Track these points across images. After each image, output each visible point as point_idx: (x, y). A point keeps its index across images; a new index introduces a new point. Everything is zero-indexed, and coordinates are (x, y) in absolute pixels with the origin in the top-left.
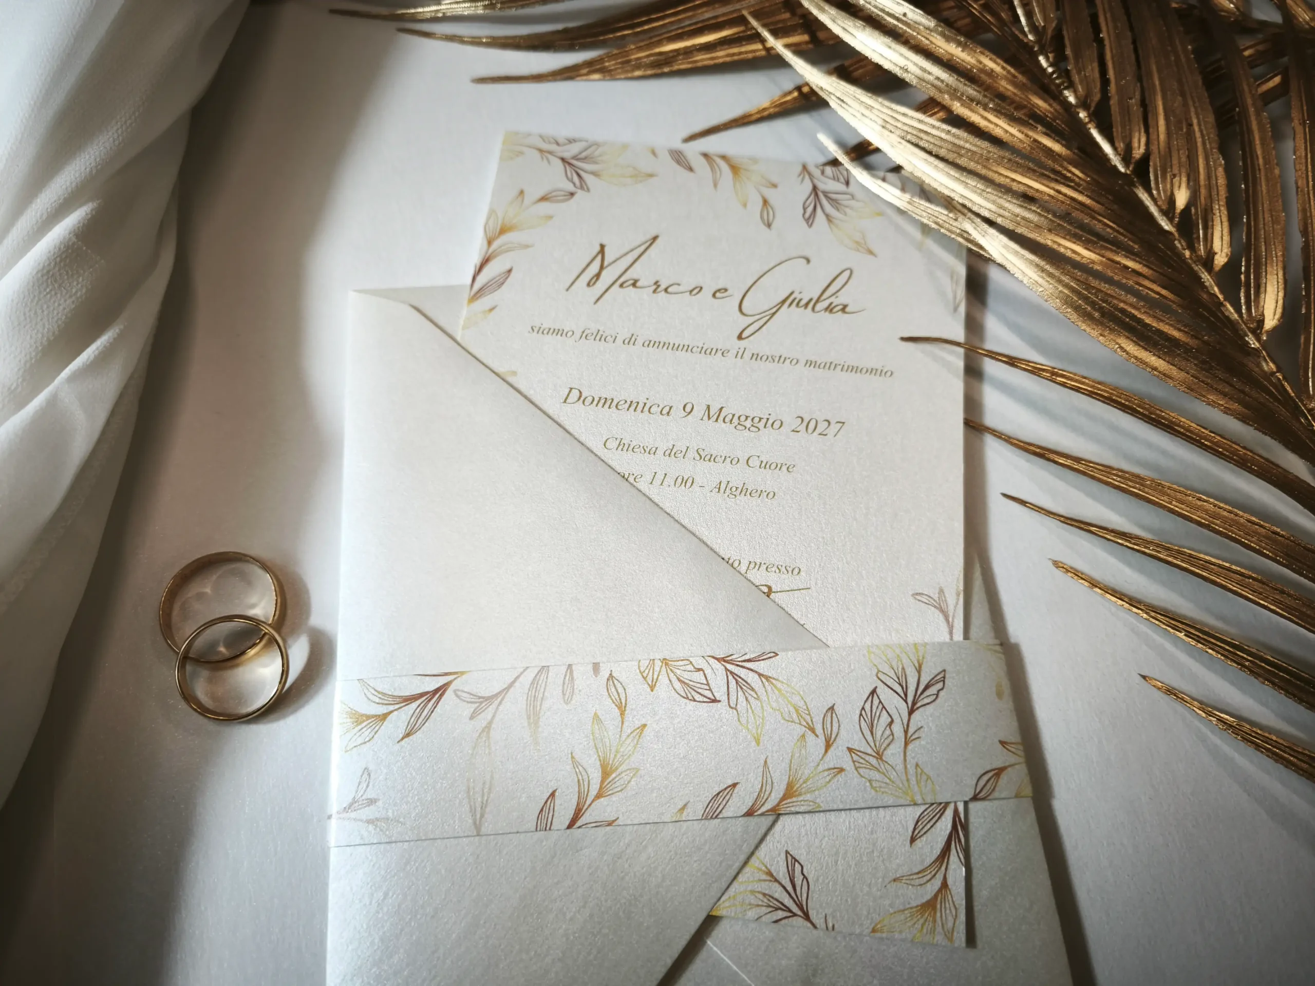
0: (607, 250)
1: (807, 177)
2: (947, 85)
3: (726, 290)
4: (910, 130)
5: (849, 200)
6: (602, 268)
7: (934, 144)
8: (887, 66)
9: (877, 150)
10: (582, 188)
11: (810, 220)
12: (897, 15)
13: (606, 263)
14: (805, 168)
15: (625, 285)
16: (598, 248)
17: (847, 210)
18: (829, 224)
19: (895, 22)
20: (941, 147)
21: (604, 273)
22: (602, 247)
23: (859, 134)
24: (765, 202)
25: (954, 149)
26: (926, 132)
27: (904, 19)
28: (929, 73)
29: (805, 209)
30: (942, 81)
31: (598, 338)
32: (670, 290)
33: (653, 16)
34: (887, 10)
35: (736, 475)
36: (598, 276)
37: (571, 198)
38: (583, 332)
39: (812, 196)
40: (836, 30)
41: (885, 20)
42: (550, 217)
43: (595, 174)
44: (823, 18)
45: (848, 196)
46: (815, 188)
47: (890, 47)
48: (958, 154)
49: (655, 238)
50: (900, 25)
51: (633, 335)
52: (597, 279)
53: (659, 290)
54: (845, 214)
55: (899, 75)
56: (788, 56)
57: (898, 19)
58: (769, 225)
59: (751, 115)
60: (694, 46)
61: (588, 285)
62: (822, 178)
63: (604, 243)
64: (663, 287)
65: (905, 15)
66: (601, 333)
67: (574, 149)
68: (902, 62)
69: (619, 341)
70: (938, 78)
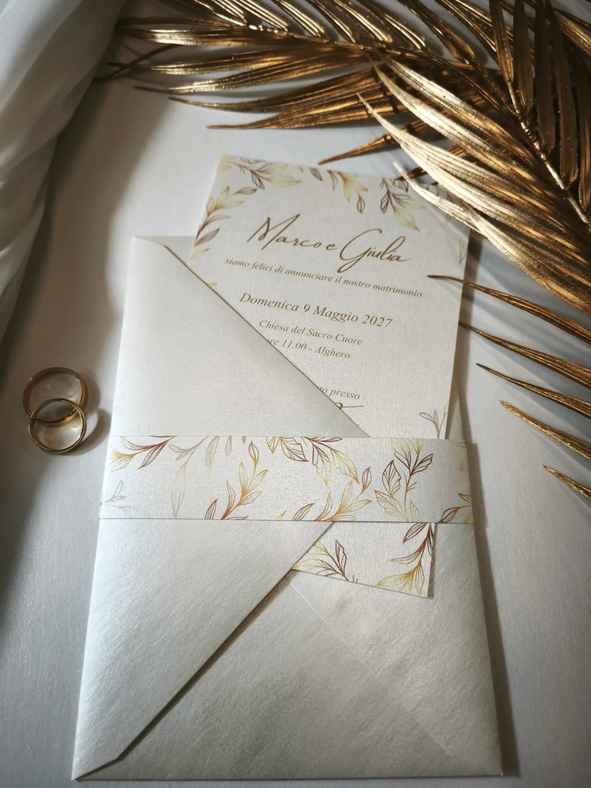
0: (271, 221)
1: (385, 186)
2: (464, 137)
3: (334, 245)
4: (442, 161)
5: (407, 199)
6: (268, 230)
7: (454, 169)
8: (432, 125)
9: (426, 173)
10: (261, 187)
11: (384, 210)
12: (440, 97)
13: (270, 228)
14: (384, 180)
15: (279, 240)
16: (266, 220)
17: (406, 205)
18: (394, 213)
19: (439, 101)
20: (458, 171)
21: (268, 234)
22: (269, 219)
23: (416, 164)
24: (360, 198)
25: (465, 172)
26: (450, 163)
27: (444, 99)
28: (455, 130)
29: (382, 203)
30: (462, 135)
31: (262, 268)
32: (303, 244)
33: (308, 95)
34: (435, 94)
35: (329, 344)
36: (265, 235)
37: (254, 193)
38: (254, 264)
39: (387, 196)
40: (406, 104)
41: (434, 100)
42: (241, 202)
43: (268, 180)
44: (399, 97)
45: (406, 197)
46: (388, 192)
47: (434, 115)
48: (468, 175)
49: (298, 216)
50: (442, 103)
51: (281, 267)
52: (265, 236)
53: (298, 243)
54: (404, 207)
55: (438, 130)
56: (379, 118)
57: (440, 99)
58: (361, 211)
59: (357, 151)
60: (329, 111)
61: (259, 239)
62: (393, 187)
63: (270, 216)
64: (300, 242)
65: (444, 97)
66: (263, 265)
67: (259, 166)
68: (440, 123)
69: (273, 270)
70: (459, 133)
